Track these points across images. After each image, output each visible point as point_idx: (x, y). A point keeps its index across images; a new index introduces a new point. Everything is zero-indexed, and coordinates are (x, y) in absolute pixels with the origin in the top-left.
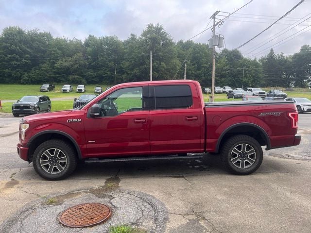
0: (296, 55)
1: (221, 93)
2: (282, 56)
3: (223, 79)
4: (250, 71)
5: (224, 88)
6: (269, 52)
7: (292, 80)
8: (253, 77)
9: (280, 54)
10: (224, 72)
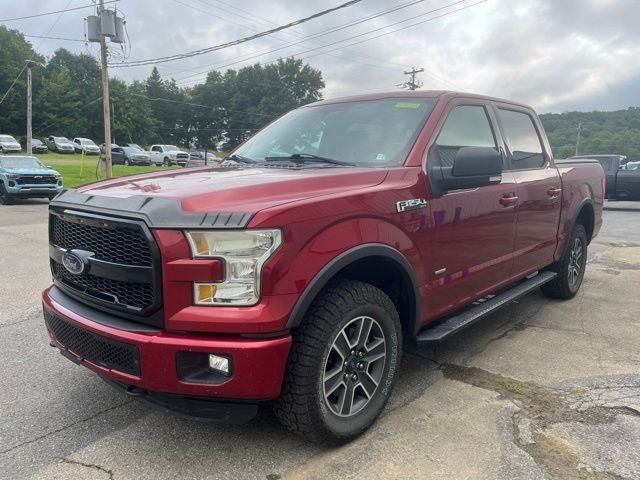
0: (200, 88)
1: (72, 153)
2: (173, 85)
3: (67, 121)
4: (127, 108)
5: (77, 141)
6: (150, 74)
7: (192, 134)
8: (134, 121)
9: (171, 81)
10: (68, 104)
